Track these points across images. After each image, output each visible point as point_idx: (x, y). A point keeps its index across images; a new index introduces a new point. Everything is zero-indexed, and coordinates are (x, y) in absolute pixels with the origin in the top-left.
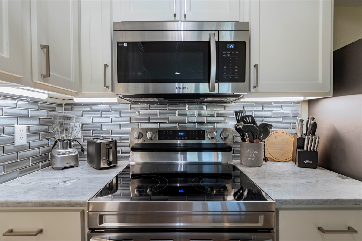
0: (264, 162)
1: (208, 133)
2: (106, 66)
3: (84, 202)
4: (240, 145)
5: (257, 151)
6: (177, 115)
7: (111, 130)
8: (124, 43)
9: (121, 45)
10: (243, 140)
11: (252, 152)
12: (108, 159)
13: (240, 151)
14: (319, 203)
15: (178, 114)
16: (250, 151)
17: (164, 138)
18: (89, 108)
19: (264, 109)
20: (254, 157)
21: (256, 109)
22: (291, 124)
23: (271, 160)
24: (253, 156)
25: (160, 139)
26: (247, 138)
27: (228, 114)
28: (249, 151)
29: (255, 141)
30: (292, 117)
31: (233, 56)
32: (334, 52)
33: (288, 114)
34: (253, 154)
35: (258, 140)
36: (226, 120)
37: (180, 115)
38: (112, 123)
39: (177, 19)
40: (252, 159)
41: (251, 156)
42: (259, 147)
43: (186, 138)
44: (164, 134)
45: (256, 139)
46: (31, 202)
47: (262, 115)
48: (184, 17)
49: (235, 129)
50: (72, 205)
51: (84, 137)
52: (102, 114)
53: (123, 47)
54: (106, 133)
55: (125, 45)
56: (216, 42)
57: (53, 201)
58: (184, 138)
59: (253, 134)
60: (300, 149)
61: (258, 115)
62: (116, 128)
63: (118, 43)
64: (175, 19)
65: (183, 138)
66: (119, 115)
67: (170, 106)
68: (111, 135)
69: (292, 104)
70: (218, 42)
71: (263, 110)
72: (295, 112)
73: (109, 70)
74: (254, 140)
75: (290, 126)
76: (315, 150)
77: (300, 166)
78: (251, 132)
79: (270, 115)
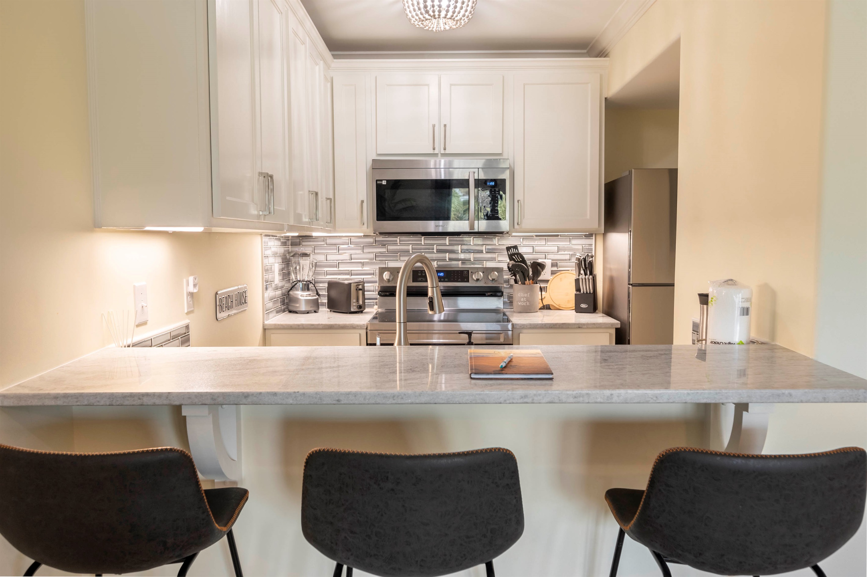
0: (543, 310)
1: (473, 273)
2: (362, 202)
3: (363, 324)
5: (528, 294)
6: (435, 251)
7: (351, 270)
8: (383, 181)
9: (380, 182)
10: (516, 282)
12: (358, 302)
14: (550, 326)
15: (437, 250)
16: (521, 294)
17: (420, 279)
18: (322, 241)
19: (548, 243)
20: (525, 302)
21: (538, 243)
23: (554, 308)
24: (524, 299)
25: (414, 280)
26: (519, 279)
27: (500, 250)
28: (519, 295)
29: (525, 282)
30: (583, 253)
31: (493, 193)
32: (606, 185)
33: (579, 249)
34: (524, 297)
36: (499, 258)
37: (439, 251)
38: (352, 261)
39: (436, 151)
40: (523, 304)
41: (522, 300)
42: (531, 290)
43: (446, 280)
44: (420, 274)
46: (322, 324)
47: (545, 251)
48: (444, 150)
49: (508, 269)
50: (354, 327)
51: (315, 280)
52: (338, 250)
53: (381, 185)
54: (344, 274)
55: (384, 183)
56: (475, 180)
57: (339, 324)
58: (444, 280)
59: (524, 274)
60: (578, 291)
61: (540, 251)
62: (358, 268)
63: (377, 181)
64: (434, 152)
65: (442, 280)
66: (360, 251)
67: (426, 240)
68: (351, 276)
69: (584, 237)
70: (478, 179)
71: (545, 245)
72: (587, 247)
73: (365, 204)
74: (524, 280)
76: (591, 292)
78: (521, 272)
79: (556, 250)
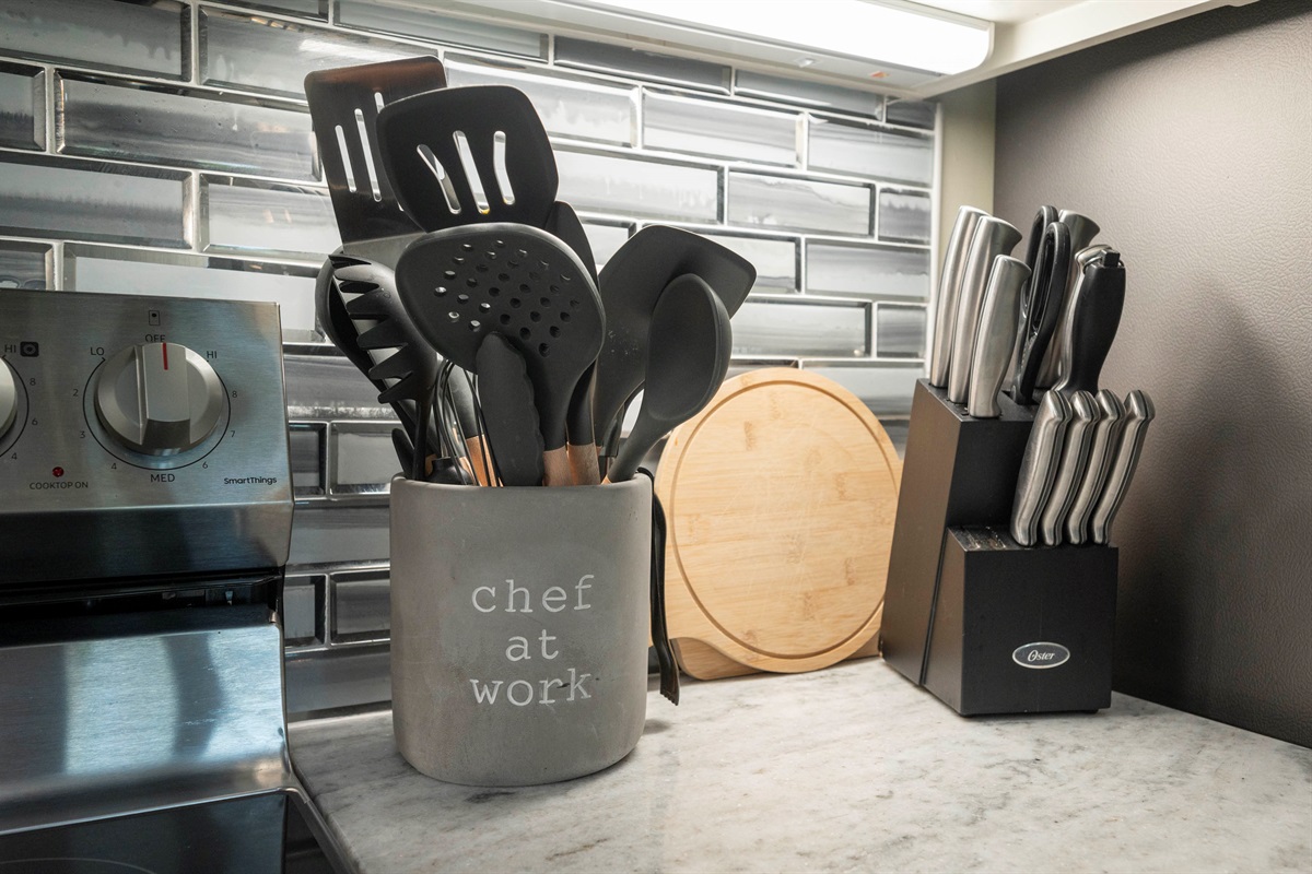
0: (655, 704)
4: (385, 533)
5: (579, 587)
10: (422, 457)
11: (519, 598)
13: (382, 601)
16: (503, 592)
20: (547, 670)
22: (867, 307)
23: (718, 666)
24: (535, 648)
26: (467, 432)
28: (484, 600)
29: (558, 460)
30: (875, 241)
33: (851, 209)
34: (531, 626)
35: (592, 452)
40: (521, 693)
41: (517, 650)
42: (603, 539)
45: (575, 437)
49: (328, 343)
59: (535, 373)
60: (973, 531)
69: (881, 122)
72: (898, 201)
74: (548, 446)
75: (862, 326)
76: (1098, 539)
77: (977, 708)
78: (514, 343)
79: (703, 202)
